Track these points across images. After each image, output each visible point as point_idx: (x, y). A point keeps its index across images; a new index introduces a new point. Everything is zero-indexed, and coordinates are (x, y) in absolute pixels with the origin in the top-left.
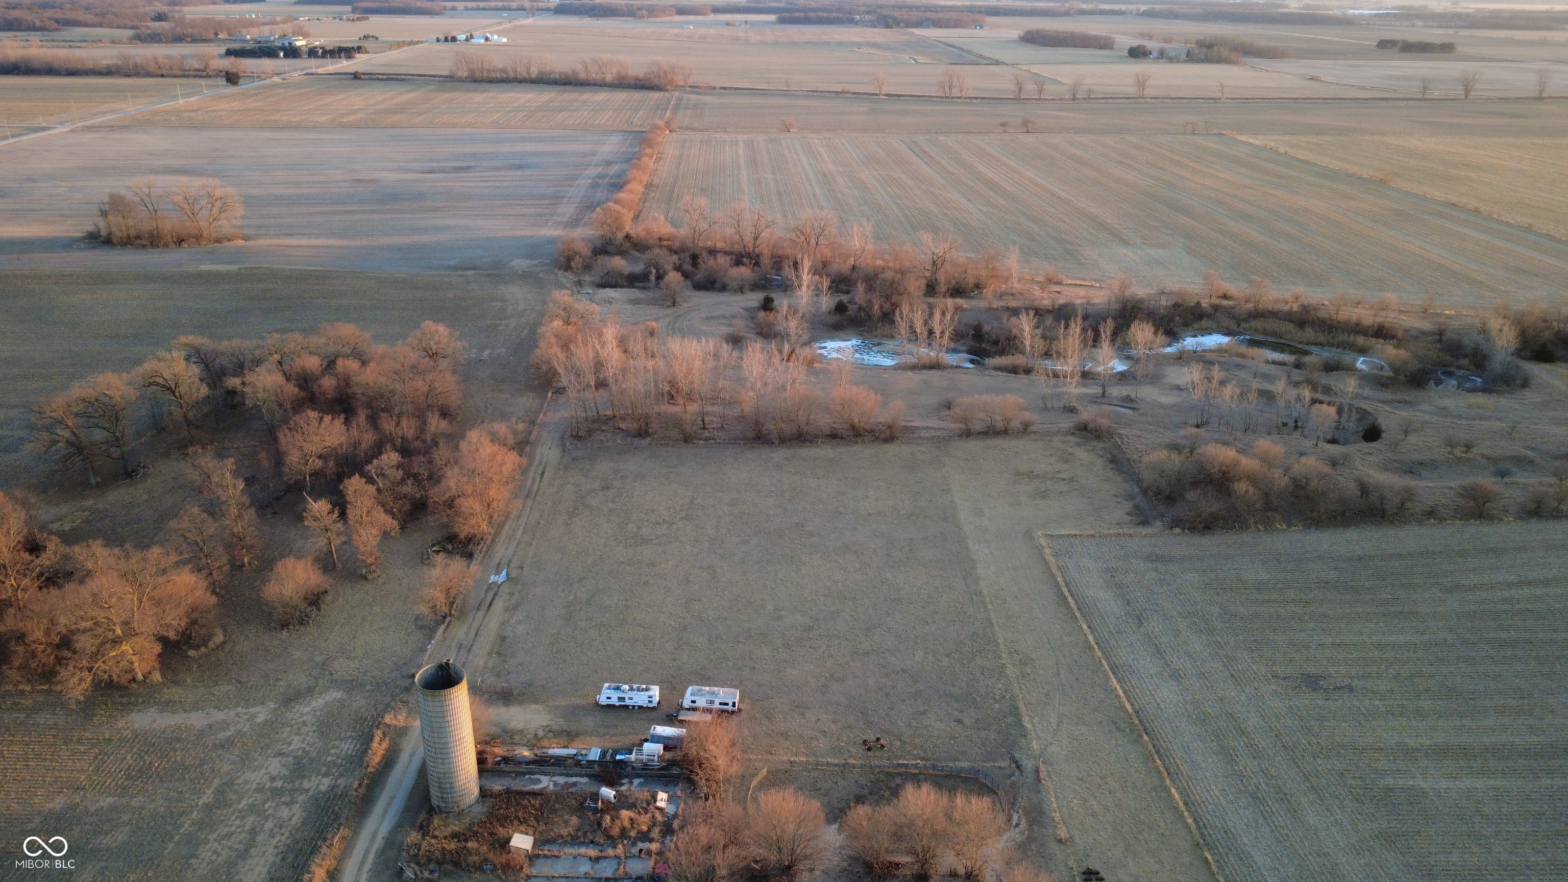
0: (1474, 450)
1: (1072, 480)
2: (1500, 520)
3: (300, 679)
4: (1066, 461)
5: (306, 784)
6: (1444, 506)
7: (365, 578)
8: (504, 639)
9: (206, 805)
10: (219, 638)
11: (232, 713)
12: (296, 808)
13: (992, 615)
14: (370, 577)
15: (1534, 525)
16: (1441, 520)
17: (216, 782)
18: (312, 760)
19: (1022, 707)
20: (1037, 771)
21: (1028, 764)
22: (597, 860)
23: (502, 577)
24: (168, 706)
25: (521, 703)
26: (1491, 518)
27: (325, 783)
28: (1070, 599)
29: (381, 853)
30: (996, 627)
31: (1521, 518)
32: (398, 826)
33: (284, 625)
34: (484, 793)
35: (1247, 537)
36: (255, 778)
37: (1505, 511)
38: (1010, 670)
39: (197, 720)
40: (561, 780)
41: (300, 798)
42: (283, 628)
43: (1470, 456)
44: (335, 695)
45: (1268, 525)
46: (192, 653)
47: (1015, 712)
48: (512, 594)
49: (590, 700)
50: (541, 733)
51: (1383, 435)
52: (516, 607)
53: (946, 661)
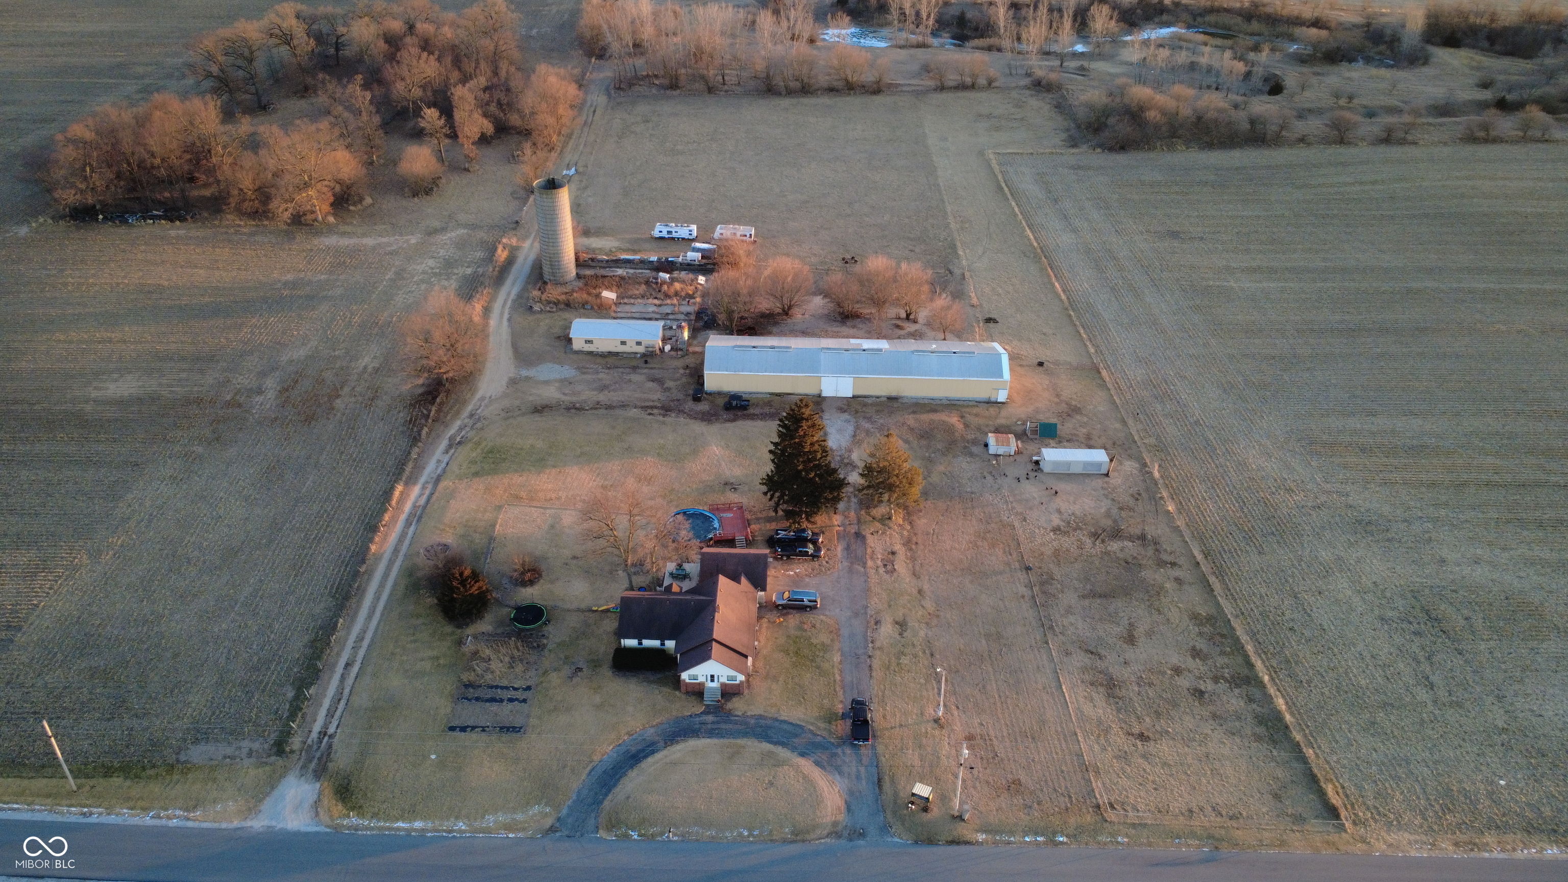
0: (1355, 101)
1: (1022, 119)
2: (1357, 145)
3: (436, 224)
4: (1020, 107)
5: (455, 271)
6: (1315, 136)
7: (467, 170)
8: (579, 205)
9: (391, 280)
10: (368, 200)
11: (392, 239)
12: (452, 281)
13: (945, 197)
14: (471, 169)
15: (1382, 149)
16: (1309, 144)
17: (393, 269)
18: (456, 261)
19: (958, 244)
20: (964, 274)
21: (957, 271)
22: (660, 305)
23: (573, 171)
24: (344, 234)
25: (597, 236)
26: (1349, 143)
27: (469, 271)
28: (1006, 189)
29: (514, 301)
30: (947, 204)
31: (1373, 144)
32: (524, 289)
33: (415, 194)
34: (578, 276)
35: (1152, 155)
36: (420, 268)
37: (1363, 139)
38: (953, 226)
39: (369, 241)
40: (632, 271)
41: (454, 277)
42: (414, 196)
43: (1351, 105)
44: (462, 231)
45: (1171, 148)
46: (351, 208)
47: (953, 247)
48: (581, 181)
49: (648, 236)
50: (614, 250)
51: (1285, 91)
52: (585, 188)
53: (907, 220)
